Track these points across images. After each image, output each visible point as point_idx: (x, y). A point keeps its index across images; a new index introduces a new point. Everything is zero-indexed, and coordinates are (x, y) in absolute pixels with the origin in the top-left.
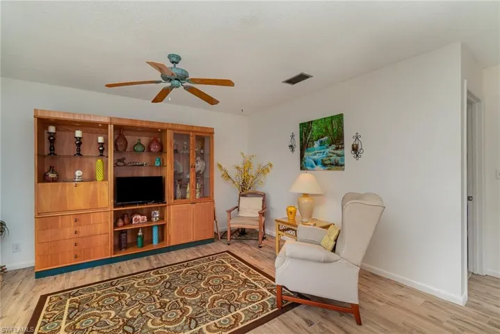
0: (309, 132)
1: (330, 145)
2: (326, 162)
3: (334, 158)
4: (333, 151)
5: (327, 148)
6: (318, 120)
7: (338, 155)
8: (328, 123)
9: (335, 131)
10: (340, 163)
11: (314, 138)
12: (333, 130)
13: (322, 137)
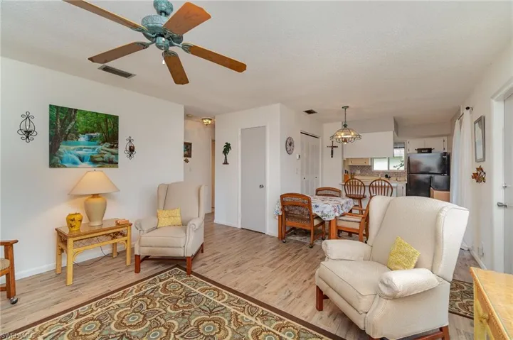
0: (71, 121)
1: (104, 142)
2: (97, 159)
3: (107, 156)
4: (106, 149)
5: (99, 144)
6: (87, 112)
7: (113, 154)
8: (101, 120)
9: (110, 130)
10: (114, 160)
11: (79, 130)
12: (107, 129)
13: (93, 132)
